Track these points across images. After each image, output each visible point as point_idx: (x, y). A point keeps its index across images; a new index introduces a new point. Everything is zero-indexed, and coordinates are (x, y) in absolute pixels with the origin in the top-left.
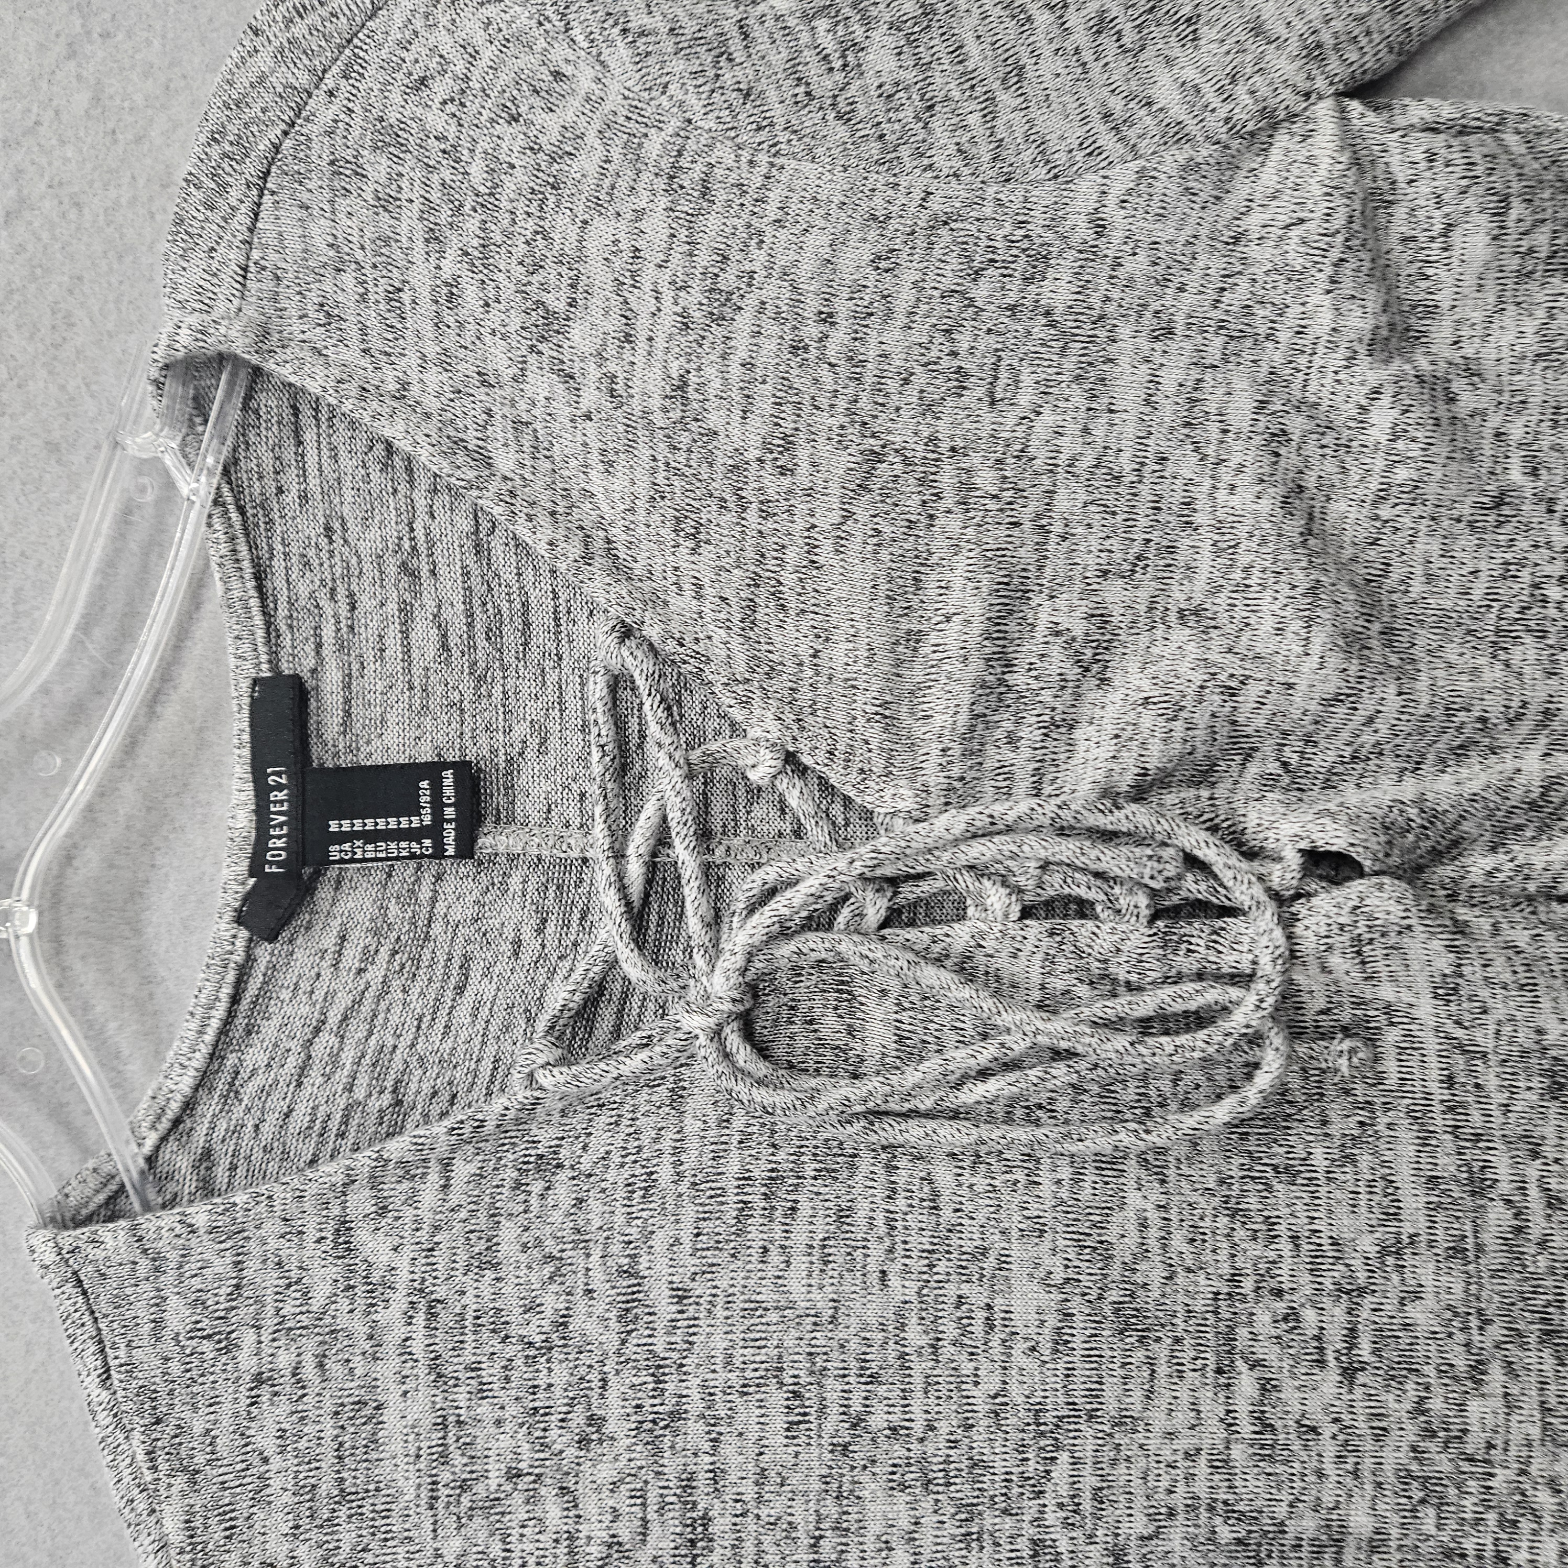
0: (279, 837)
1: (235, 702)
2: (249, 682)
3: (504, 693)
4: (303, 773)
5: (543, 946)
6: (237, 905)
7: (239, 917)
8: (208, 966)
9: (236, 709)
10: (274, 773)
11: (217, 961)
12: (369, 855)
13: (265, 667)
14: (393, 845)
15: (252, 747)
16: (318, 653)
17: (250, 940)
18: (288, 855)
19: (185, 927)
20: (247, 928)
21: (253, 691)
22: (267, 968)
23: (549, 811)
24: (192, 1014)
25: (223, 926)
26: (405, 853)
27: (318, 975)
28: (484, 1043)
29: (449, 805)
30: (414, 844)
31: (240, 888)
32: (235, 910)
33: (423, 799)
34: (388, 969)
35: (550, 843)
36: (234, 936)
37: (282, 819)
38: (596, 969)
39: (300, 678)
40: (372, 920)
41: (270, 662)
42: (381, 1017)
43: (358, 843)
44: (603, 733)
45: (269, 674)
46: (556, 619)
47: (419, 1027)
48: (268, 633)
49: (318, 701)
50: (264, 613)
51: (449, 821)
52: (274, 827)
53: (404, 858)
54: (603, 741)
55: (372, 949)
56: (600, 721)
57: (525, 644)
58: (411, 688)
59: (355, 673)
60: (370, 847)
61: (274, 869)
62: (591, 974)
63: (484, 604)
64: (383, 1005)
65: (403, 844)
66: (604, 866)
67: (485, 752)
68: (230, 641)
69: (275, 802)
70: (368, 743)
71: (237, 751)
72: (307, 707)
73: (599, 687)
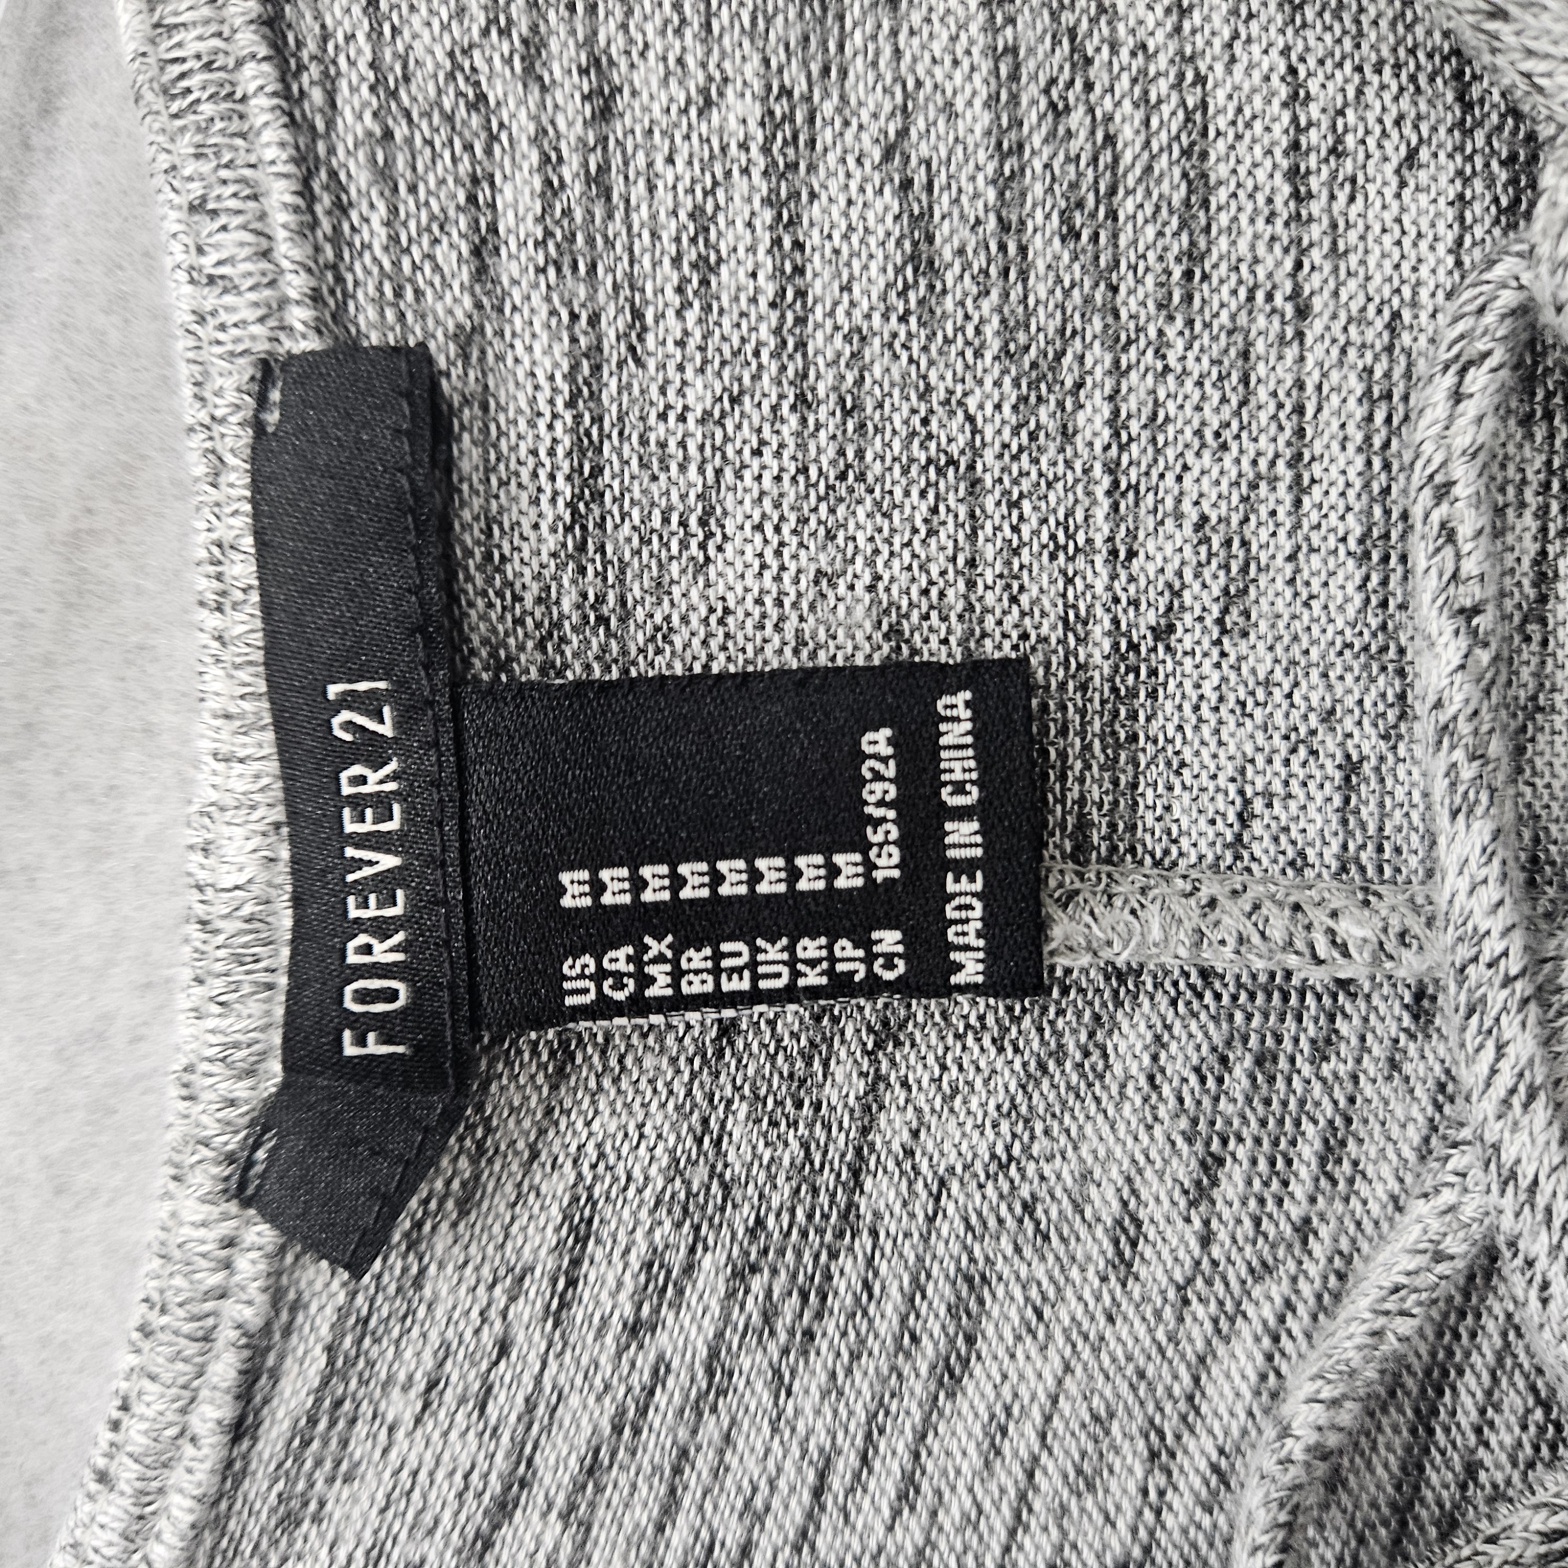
0: (382, 929)
1: (197, 441)
2: (245, 370)
3: (1115, 423)
4: (456, 702)
5: (1206, 1240)
6: (233, 1142)
7: (242, 1185)
8: (145, 1331)
9: (200, 469)
10: (349, 701)
11: (176, 1318)
12: (694, 986)
13: (299, 316)
14: (773, 952)
15: (267, 608)
16: (481, 273)
17: (282, 1250)
18: (417, 994)
19: (59, 1191)
20: (271, 1218)
21: (262, 401)
22: (338, 1329)
23: (1244, 819)
24: (103, 1477)
25: (194, 1210)
26: (813, 978)
27: (504, 1347)
28: (1017, 1525)
29: (962, 814)
30: (845, 948)
31: (241, 1089)
32: (230, 1158)
33: (874, 792)
34: (726, 1318)
35: (1277, 934)
36: (229, 1243)
37: (388, 861)
38: (1405, 1326)
39: (430, 360)
40: (675, 1169)
41: (316, 297)
42: (704, 1462)
43: (655, 947)
44: (1469, 567)
45: (312, 344)
46: (1293, 174)
47: (818, 1492)
48: (306, 192)
49: (485, 442)
50: (292, 124)
51: (965, 868)
52: (361, 890)
53: (814, 993)
54: (1467, 595)
55: (677, 1259)
56: (1464, 531)
57: (1193, 256)
58: (803, 402)
59: (613, 350)
60: (696, 958)
61: (374, 1047)
62: (1391, 1343)
63: (1058, 111)
64: (711, 1429)
65: (810, 948)
66: (1510, 1027)
67: (1050, 628)
68: (173, 221)
69: (358, 803)
70: (660, 588)
71: (213, 621)
72: (449, 465)
73: (1470, 408)
